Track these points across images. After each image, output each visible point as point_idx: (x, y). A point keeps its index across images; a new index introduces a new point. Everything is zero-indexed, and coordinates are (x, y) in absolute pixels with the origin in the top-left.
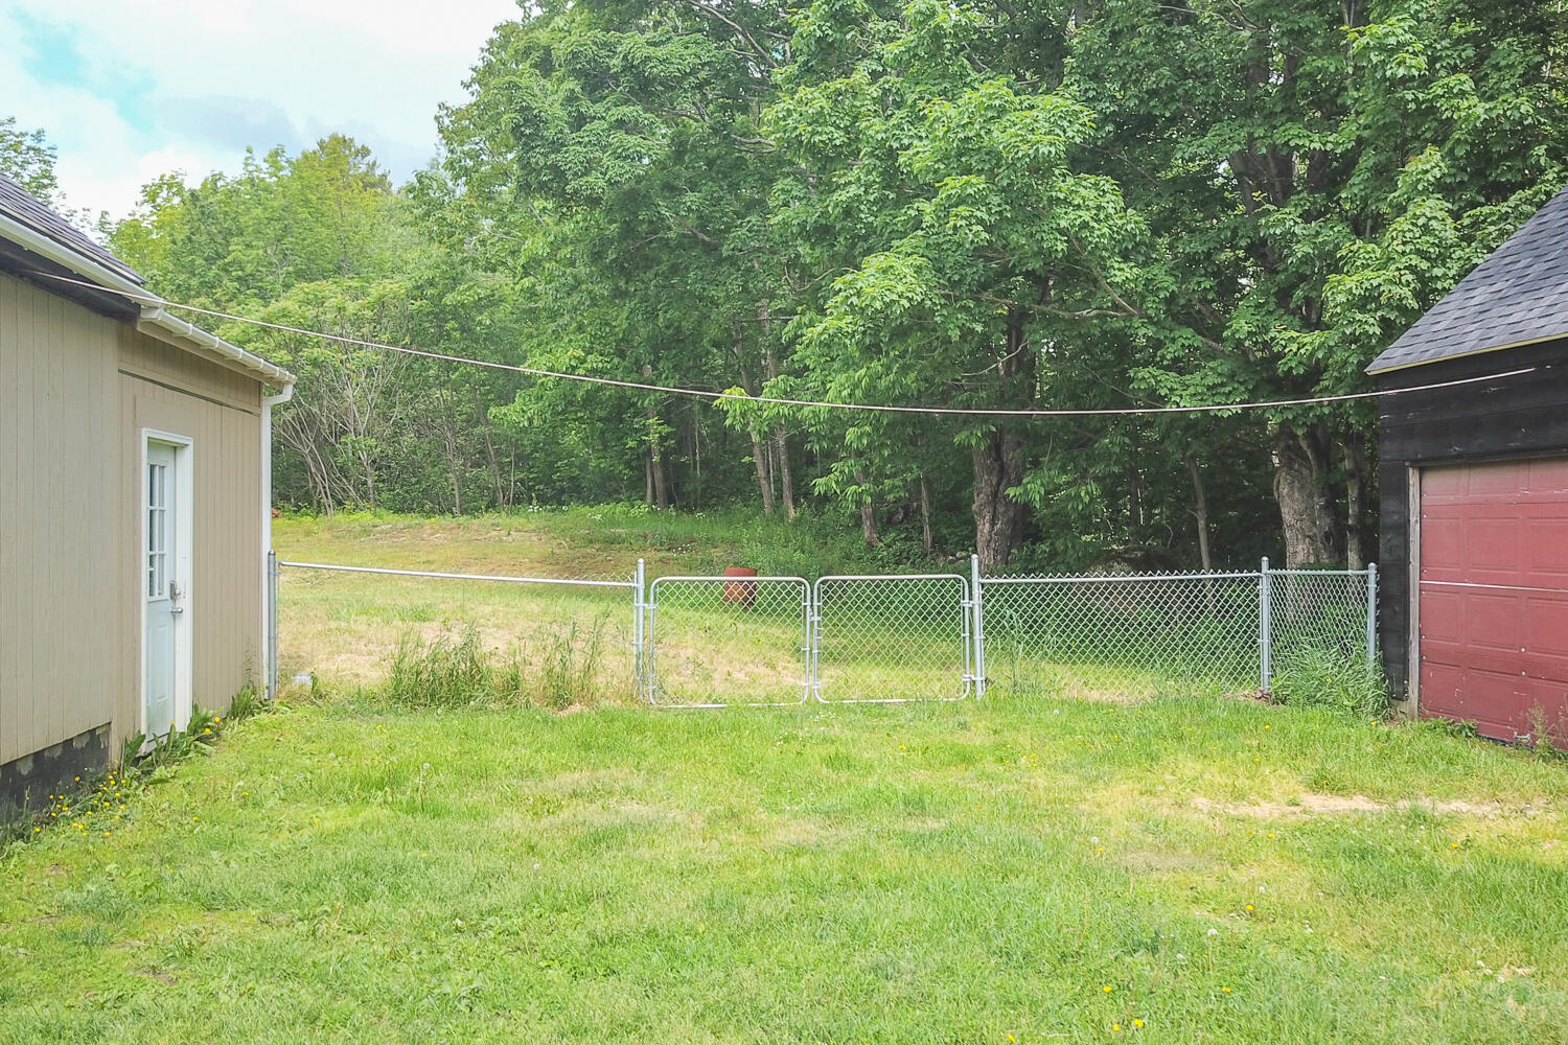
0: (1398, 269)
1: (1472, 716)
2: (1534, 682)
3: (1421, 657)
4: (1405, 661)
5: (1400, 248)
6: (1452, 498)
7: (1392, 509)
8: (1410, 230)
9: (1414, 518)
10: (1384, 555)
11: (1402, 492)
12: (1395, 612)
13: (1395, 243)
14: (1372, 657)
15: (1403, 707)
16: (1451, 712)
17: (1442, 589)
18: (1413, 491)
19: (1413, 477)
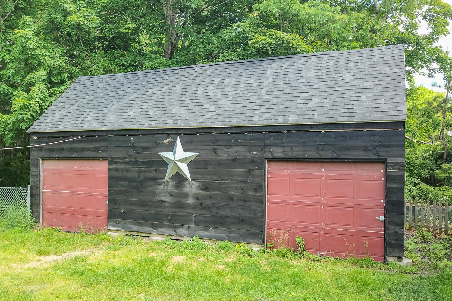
0: (35, 102)
1: (60, 226)
2: (78, 216)
3: (43, 211)
4: (39, 212)
5: (36, 96)
6: (53, 168)
7: (34, 170)
8: (38, 92)
9: (41, 173)
10: (32, 183)
11: (38, 165)
12: (36, 199)
13: (34, 94)
14: (29, 212)
15: (38, 225)
16: (53, 225)
17: (50, 192)
18: (41, 165)
19: (41, 161)
